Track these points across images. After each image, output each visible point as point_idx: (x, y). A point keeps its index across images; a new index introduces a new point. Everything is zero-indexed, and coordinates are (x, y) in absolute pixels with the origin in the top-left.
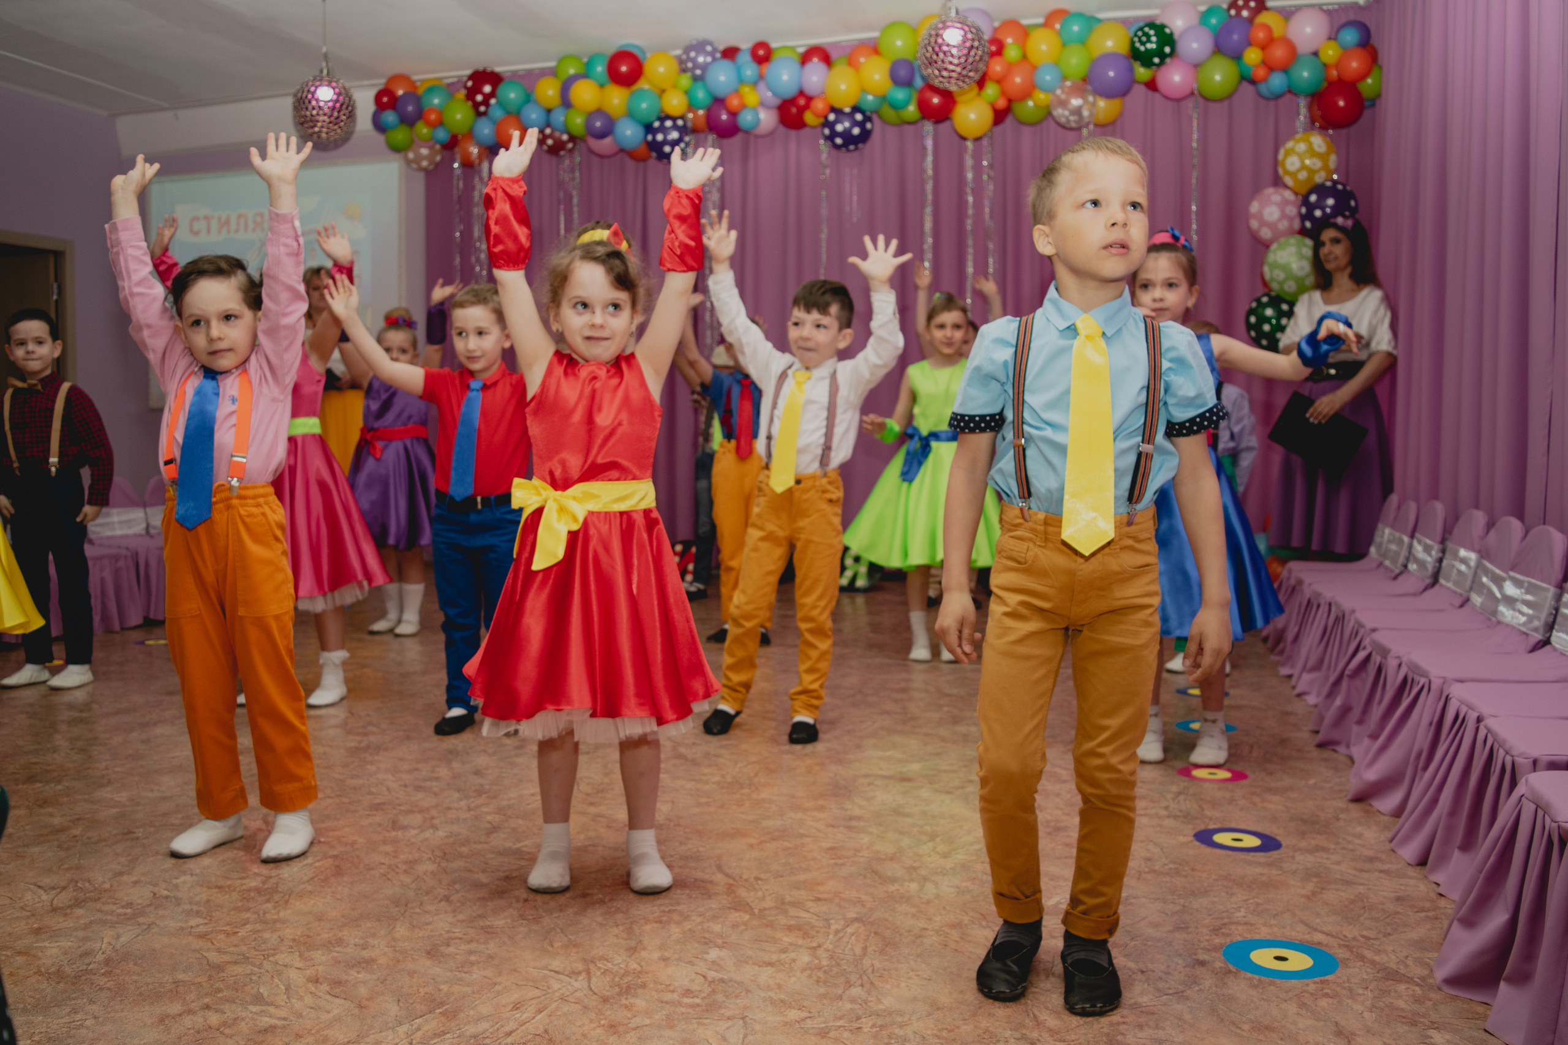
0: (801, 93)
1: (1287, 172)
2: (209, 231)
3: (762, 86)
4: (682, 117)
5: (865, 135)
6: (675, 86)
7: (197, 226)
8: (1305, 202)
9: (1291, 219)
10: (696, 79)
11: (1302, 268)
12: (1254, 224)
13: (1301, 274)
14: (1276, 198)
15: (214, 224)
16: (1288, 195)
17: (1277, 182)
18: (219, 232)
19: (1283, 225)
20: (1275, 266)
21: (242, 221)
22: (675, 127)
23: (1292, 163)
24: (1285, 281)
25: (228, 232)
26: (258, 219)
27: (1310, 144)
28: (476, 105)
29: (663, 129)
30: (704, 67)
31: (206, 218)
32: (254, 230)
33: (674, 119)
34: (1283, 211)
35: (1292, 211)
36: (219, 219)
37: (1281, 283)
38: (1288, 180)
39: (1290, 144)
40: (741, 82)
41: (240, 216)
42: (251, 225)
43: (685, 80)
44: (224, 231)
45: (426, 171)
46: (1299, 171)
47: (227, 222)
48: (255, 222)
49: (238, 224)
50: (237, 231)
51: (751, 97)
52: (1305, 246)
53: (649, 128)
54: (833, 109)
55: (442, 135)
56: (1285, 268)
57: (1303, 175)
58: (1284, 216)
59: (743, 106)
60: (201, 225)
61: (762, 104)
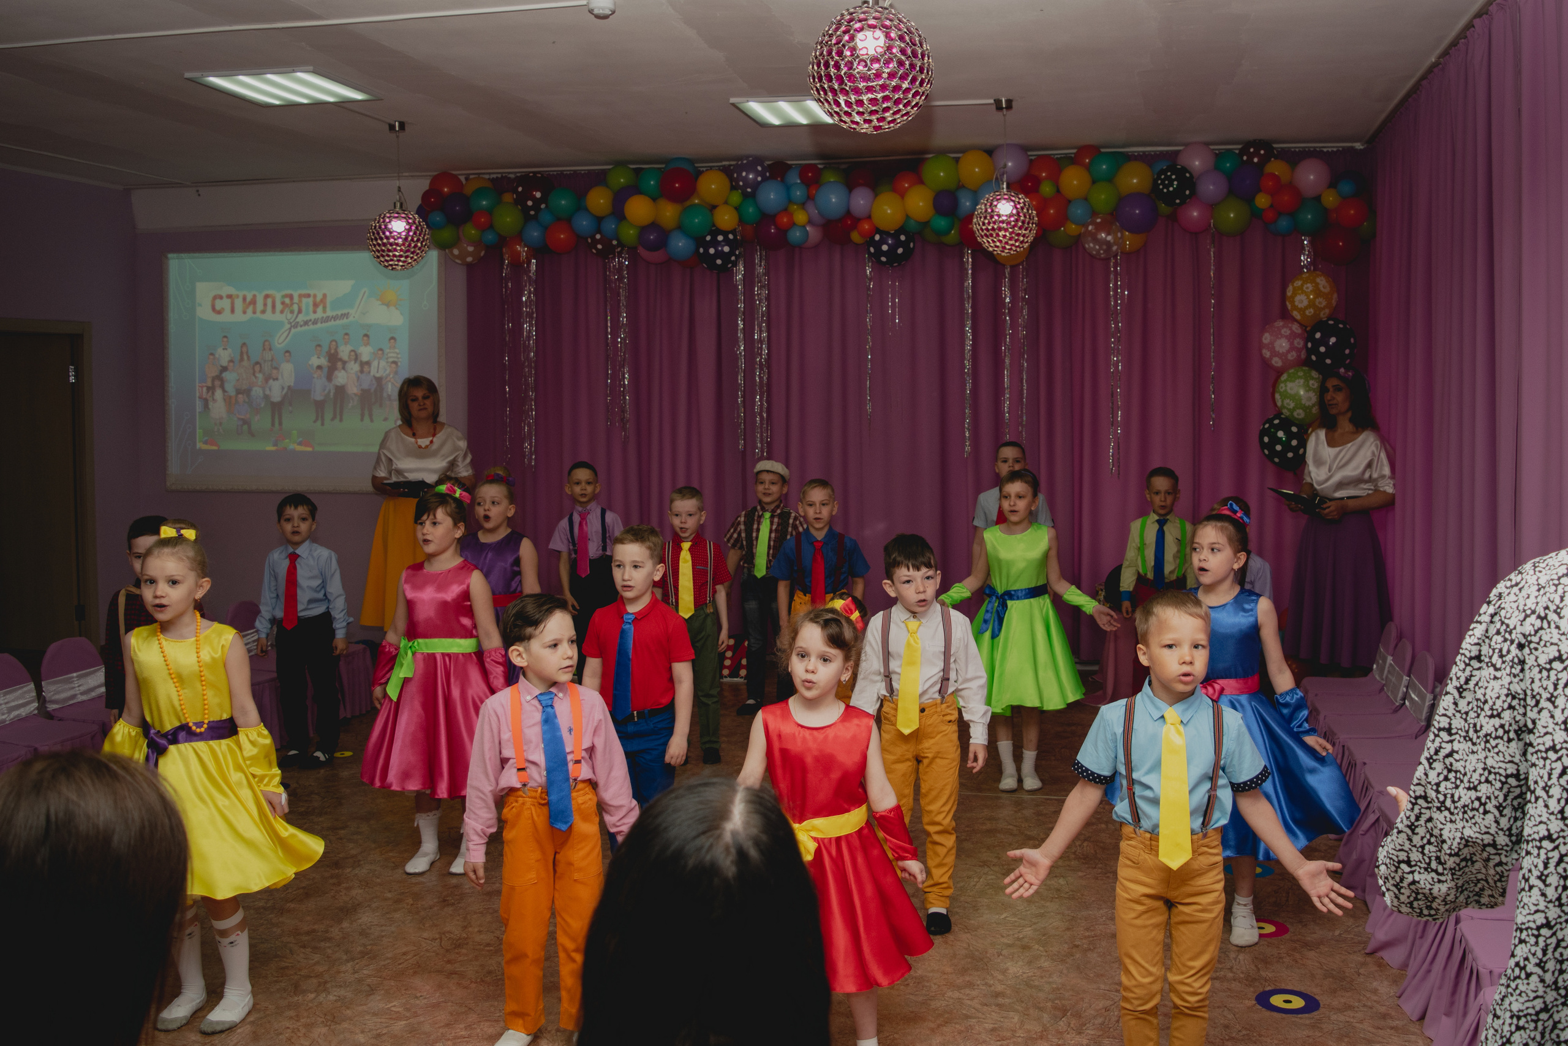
0: (848, 214)
1: (1295, 308)
2: (233, 311)
3: (810, 207)
4: (733, 232)
5: (908, 253)
6: (726, 203)
7: (219, 304)
8: (1310, 337)
9: (1299, 350)
10: (745, 195)
11: (1310, 399)
12: (1267, 354)
13: (1308, 404)
14: (1286, 331)
15: (239, 303)
16: (1296, 328)
17: (1285, 315)
18: (245, 312)
19: (1292, 356)
20: (1285, 396)
21: (269, 301)
22: (727, 241)
23: (1301, 301)
24: (1294, 409)
26: (287, 301)
27: (1317, 285)
28: (525, 210)
29: (714, 243)
30: (756, 186)
31: (229, 296)
32: (282, 312)
33: (725, 234)
34: (1292, 344)
35: (1299, 343)
36: (244, 299)
37: (1292, 411)
38: (1296, 314)
39: (1298, 283)
40: (790, 201)
41: (267, 296)
42: (279, 307)
43: (736, 198)
44: (250, 310)
45: (470, 267)
46: (1306, 308)
47: (253, 302)
48: (283, 303)
49: (265, 305)
50: (263, 312)
51: (800, 217)
52: (1313, 378)
53: (699, 241)
54: (878, 231)
55: (490, 237)
56: (1295, 398)
57: (1310, 312)
58: (1292, 348)
59: (793, 224)
60: (225, 304)
61: (810, 222)
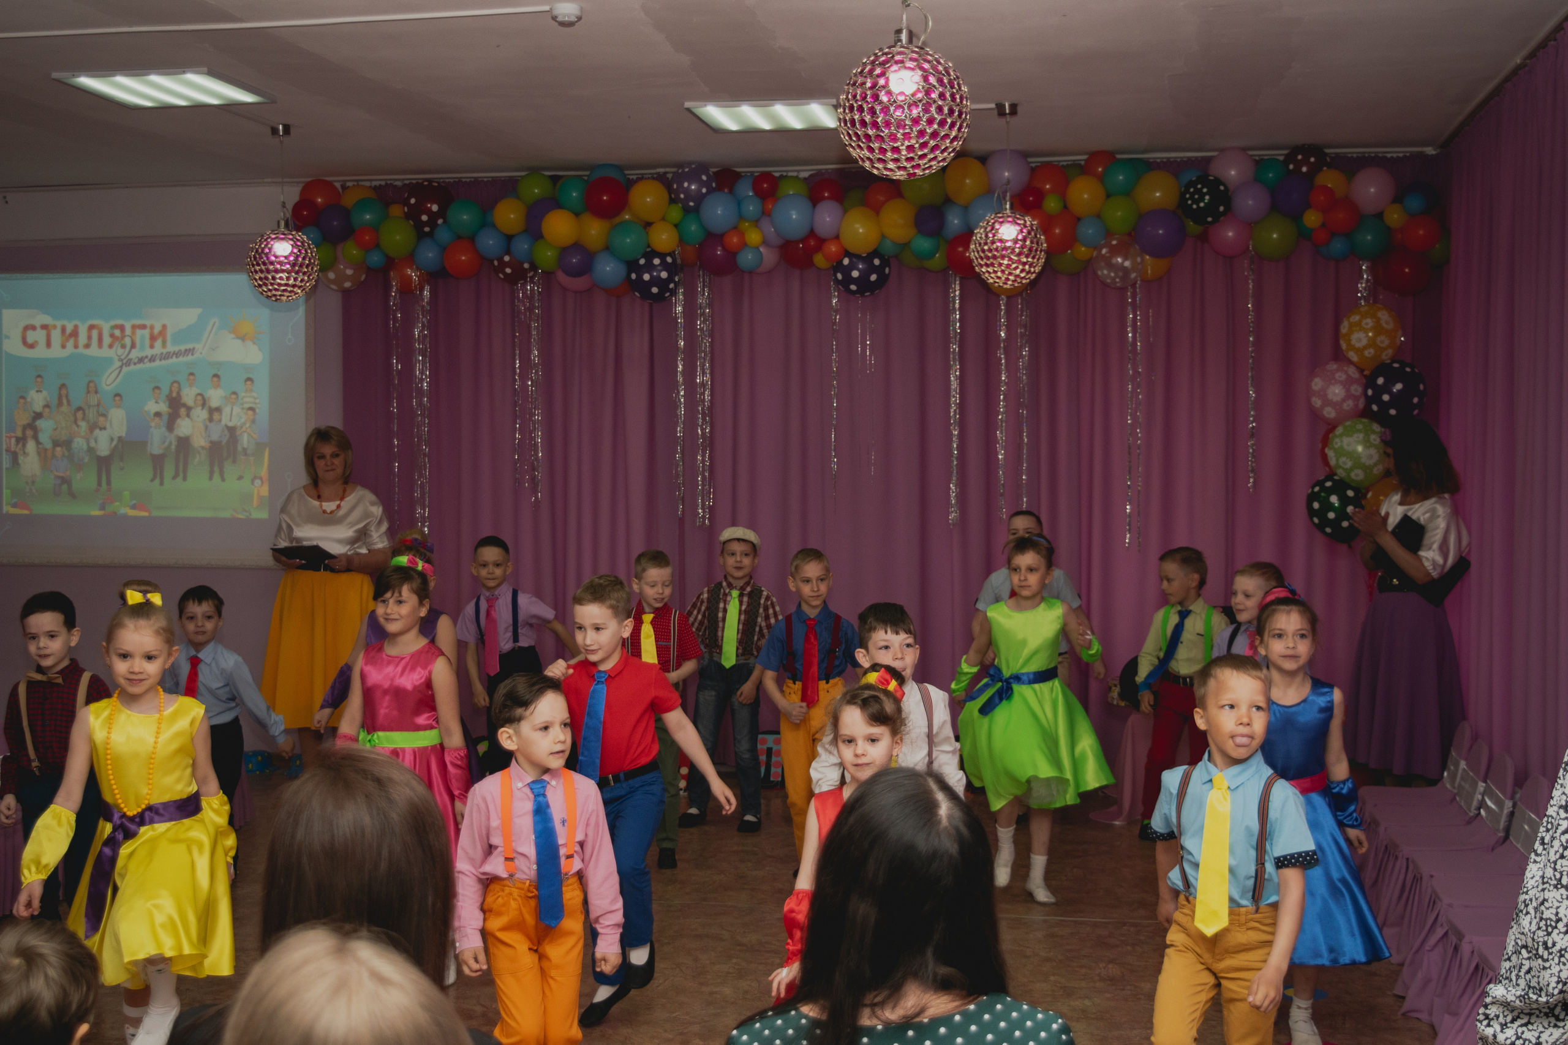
0: (812, 233)
1: (1351, 347)
2: (49, 344)
3: (765, 224)
4: (672, 254)
5: (883, 280)
6: (664, 219)
7: (31, 336)
8: (1370, 382)
9: (1356, 399)
10: (687, 210)
11: (1370, 457)
12: (1317, 402)
13: (1369, 462)
14: (1340, 376)
15: (56, 335)
16: (1353, 372)
17: (1338, 355)
18: (63, 347)
19: (1348, 405)
20: (1339, 453)
21: (95, 333)
22: (664, 265)
23: (1358, 339)
24: (1351, 469)
25: (76, 347)
26: (117, 333)
27: (1378, 320)
28: (419, 226)
29: (649, 267)
30: (700, 199)
31: (44, 327)
32: (111, 346)
33: (662, 256)
34: (1348, 390)
35: (1357, 389)
36: (63, 330)
37: (1348, 472)
38: (1353, 356)
39: (1355, 318)
40: (741, 218)
41: (91, 327)
42: (107, 340)
43: (675, 213)
44: (70, 344)
45: (346, 293)
46: (1365, 348)
47: (75, 334)
48: (112, 336)
49: (90, 338)
50: (87, 346)
51: (753, 237)
52: (1374, 432)
53: (632, 265)
54: (847, 254)
55: (375, 259)
56: (1352, 455)
57: (1369, 353)
58: (1349, 396)
59: (744, 245)
60: (39, 336)
61: (765, 242)
